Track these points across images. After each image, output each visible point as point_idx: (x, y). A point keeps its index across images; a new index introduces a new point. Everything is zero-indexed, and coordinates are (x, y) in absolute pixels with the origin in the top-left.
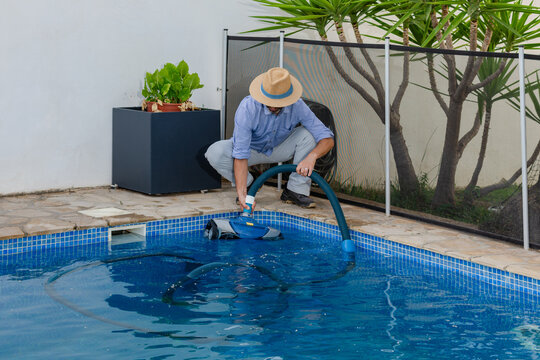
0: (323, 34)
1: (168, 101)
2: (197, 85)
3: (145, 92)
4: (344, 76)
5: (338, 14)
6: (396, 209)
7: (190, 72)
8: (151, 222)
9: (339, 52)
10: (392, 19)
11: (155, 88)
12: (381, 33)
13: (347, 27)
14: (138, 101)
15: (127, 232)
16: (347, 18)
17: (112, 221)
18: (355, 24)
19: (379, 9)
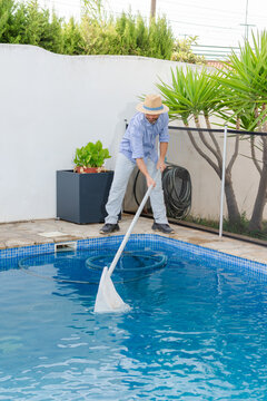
0: (186, 123)
1: (90, 166)
2: (107, 156)
3: (76, 161)
4: (198, 150)
5: (196, 109)
6: (225, 233)
7: (103, 148)
8: (80, 240)
9: (196, 134)
10: (230, 113)
11: (82, 158)
12: (223, 121)
13: (202, 118)
14: (72, 166)
15: (66, 246)
16: (202, 112)
17: (57, 239)
18: (206, 116)
19: (222, 106)
